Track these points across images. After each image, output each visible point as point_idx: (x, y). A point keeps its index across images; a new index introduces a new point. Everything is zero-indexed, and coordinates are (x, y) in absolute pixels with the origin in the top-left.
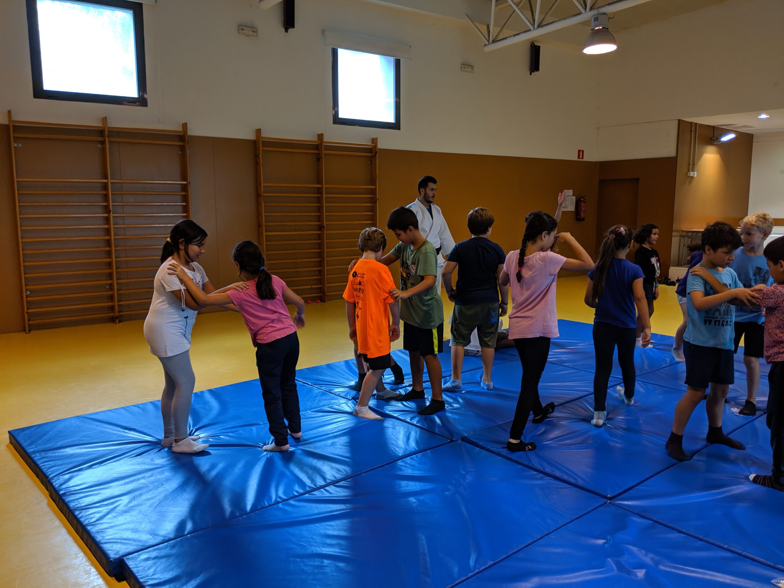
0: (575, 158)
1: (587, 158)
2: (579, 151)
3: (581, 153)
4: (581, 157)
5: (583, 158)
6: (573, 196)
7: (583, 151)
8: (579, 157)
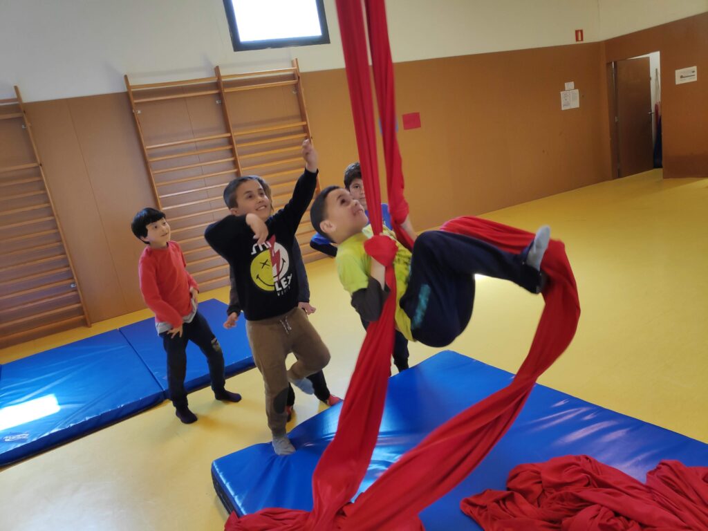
0: (572, 41)
1: (588, 39)
2: (577, 32)
3: (580, 34)
4: (580, 39)
5: (582, 40)
6: (575, 88)
7: (581, 31)
8: (577, 40)
